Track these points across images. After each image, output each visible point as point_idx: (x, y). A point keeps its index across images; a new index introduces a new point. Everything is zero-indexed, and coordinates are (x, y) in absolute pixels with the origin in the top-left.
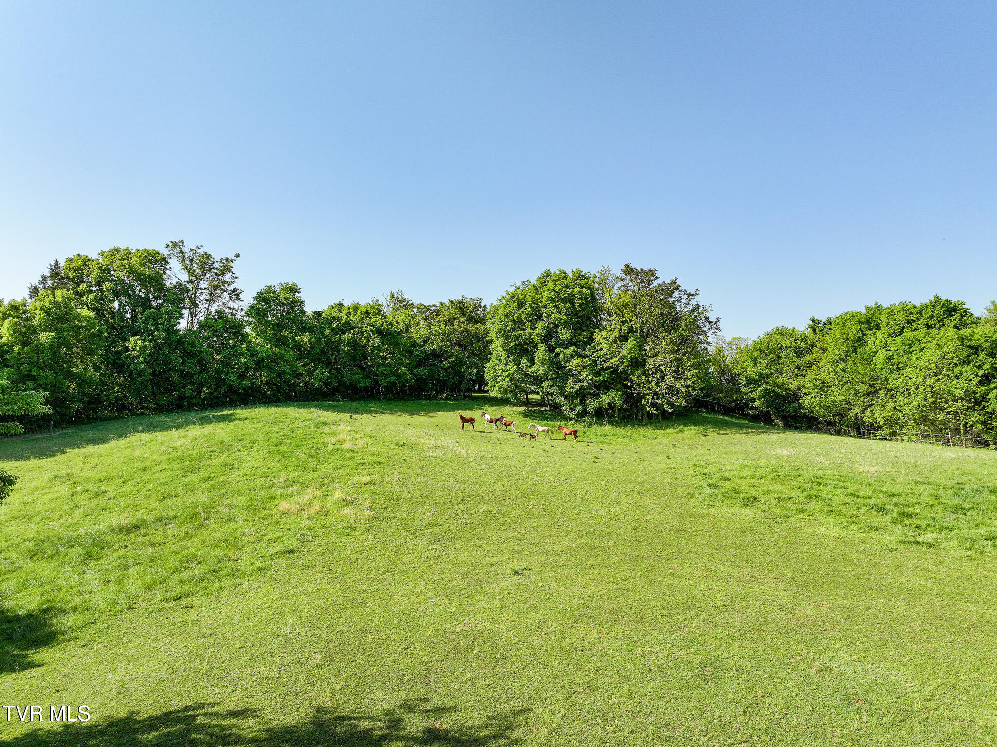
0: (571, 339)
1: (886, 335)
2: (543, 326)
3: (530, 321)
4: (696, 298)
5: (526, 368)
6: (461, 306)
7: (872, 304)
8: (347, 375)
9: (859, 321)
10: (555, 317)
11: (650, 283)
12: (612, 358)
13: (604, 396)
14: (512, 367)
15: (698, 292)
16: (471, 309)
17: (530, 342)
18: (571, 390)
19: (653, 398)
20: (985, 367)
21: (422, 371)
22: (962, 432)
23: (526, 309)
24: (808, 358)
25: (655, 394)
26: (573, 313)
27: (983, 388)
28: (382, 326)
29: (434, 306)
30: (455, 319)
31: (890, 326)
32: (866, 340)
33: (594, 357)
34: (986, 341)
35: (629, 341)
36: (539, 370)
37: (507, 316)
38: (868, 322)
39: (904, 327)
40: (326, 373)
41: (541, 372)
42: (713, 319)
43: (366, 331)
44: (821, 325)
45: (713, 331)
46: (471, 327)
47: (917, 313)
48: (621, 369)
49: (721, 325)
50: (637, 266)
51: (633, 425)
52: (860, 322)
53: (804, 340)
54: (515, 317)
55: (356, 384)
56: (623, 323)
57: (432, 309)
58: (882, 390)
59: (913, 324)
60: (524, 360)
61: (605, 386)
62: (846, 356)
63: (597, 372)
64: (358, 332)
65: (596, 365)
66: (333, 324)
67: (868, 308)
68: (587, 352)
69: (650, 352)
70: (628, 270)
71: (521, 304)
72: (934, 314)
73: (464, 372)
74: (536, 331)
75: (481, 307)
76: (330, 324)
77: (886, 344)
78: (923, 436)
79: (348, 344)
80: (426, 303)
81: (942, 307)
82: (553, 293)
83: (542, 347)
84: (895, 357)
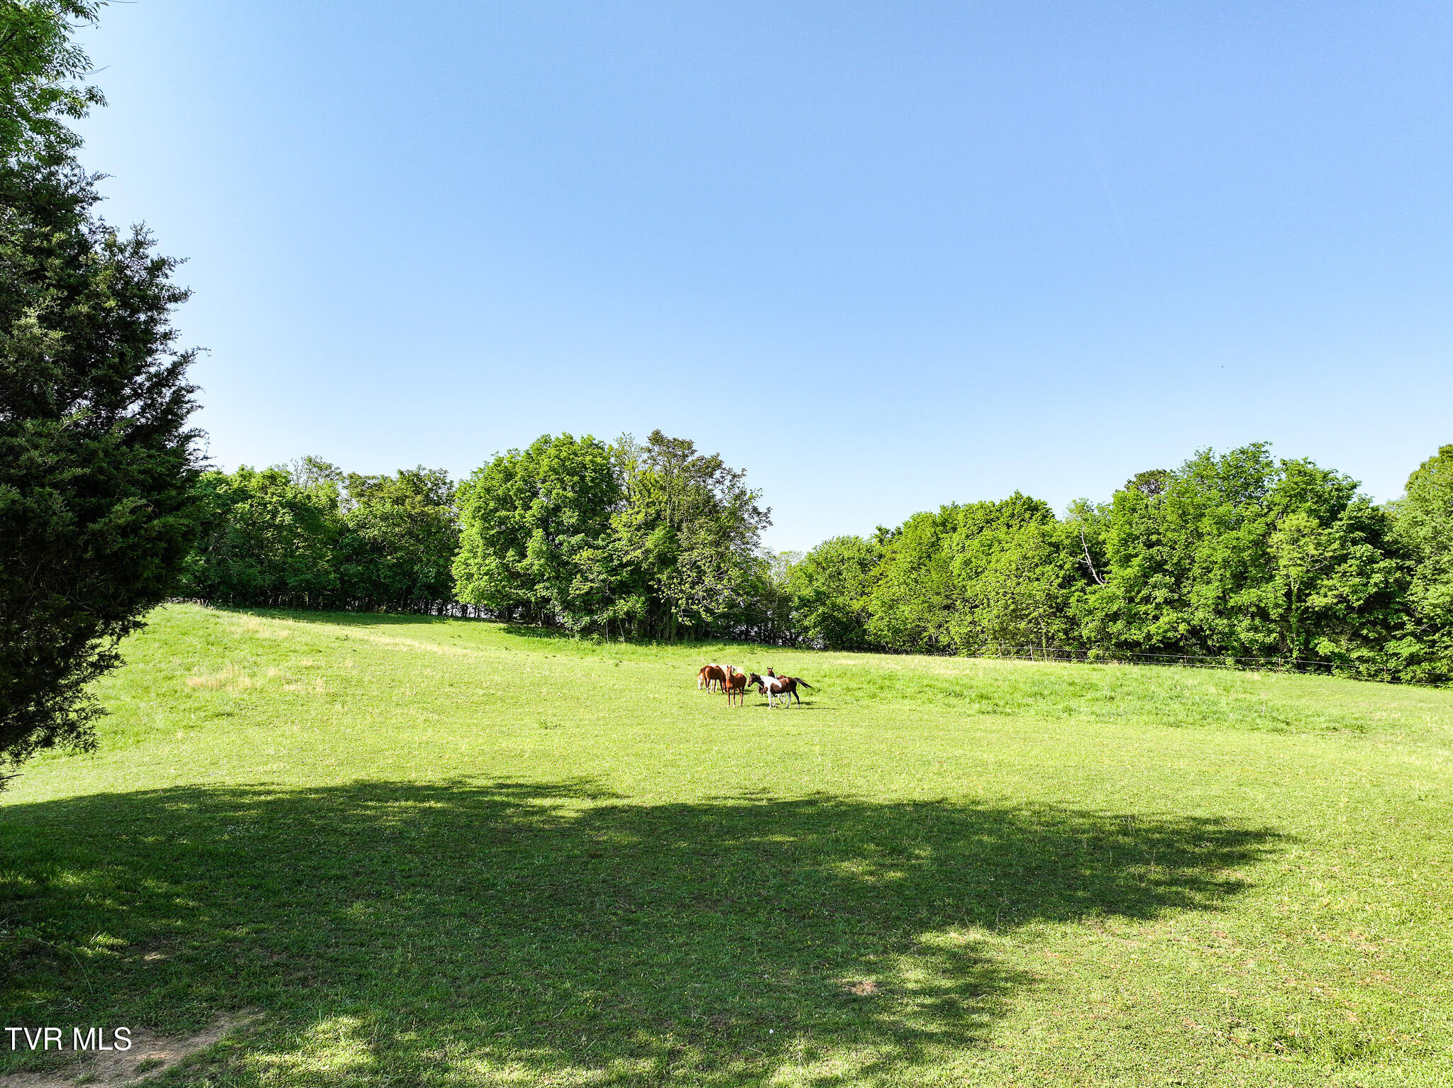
0: (578, 524)
1: (964, 536)
2: (540, 506)
3: (521, 498)
4: (743, 480)
5: (513, 564)
6: (415, 481)
7: (948, 504)
8: (235, 566)
9: (934, 522)
10: (558, 494)
11: (685, 457)
12: (634, 550)
13: (622, 601)
14: (493, 562)
15: (745, 473)
16: (430, 485)
17: (521, 528)
18: (578, 592)
19: (687, 603)
20: (1066, 567)
21: (354, 568)
22: (1044, 645)
23: (516, 482)
24: (875, 572)
25: (690, 597)
26: (583, 490)
27: (1065, 591)
28: (295, 497)
29: (374, 478)
30: (407, 497)
31: (968, 526)
32: (942, 545)
33: (609, 550)
34: (1067, 537)
35: (657, 531)
36: (532, 565)
37: (488, 490)
38: (944, 524)
39: (983, 527)
40: (202, 562)
41: (536, 568)
42: (762, 509)
43: (270, 503)
44: (889, 536)
45: (763, 525)
46: (429, 509)
47: (997, 511)
48: (645, 566)
49: (772, 517)
50: (669, 434)
51: (659, 644)
52: (935, 524)
53: (869, 551)
54: (500, 492)
55: (249, 581)
56: (648, 505)
57: (371, 482)
58: (959, 601)
59: (993, 523)
60: (511, 553)
61: (623, 589)
62: (919, 565)
63: (614, 570)
64: (259, 504)
65: (612, 560)
66: (218, 489)
67: (943, 508)
68: (600, 542)
69: (685, 544)
70: (657, 438)
71: (509, 476)
72: (1015, 512)
73: (417, 572)
74: (530, 512)
75: (445, 484)
76: (215, 489)
77: (964, 547)
78: (1003, 654)
79: (242, 519)
80: (362, 473)
81: (1024, 505)
82: (556, 460)
83: (538, 533)
84: (973, 560)
